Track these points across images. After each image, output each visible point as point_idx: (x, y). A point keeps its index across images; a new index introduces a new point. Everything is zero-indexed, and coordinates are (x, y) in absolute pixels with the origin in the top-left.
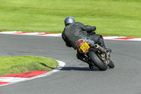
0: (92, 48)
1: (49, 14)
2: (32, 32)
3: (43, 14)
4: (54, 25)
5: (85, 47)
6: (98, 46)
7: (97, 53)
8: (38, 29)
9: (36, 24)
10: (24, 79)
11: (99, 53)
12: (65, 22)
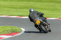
0: (41, 23)
1: (9, 7)
2: (3, 15)
3: (6, 8)
4: (12, 12)
5: (38, 22)
6: (44, 22)
7: (43, 25)
8: (5, 14)
9: (4, 12)
10: (10, 36)
11: (44, 25)
12: (30, 11)
